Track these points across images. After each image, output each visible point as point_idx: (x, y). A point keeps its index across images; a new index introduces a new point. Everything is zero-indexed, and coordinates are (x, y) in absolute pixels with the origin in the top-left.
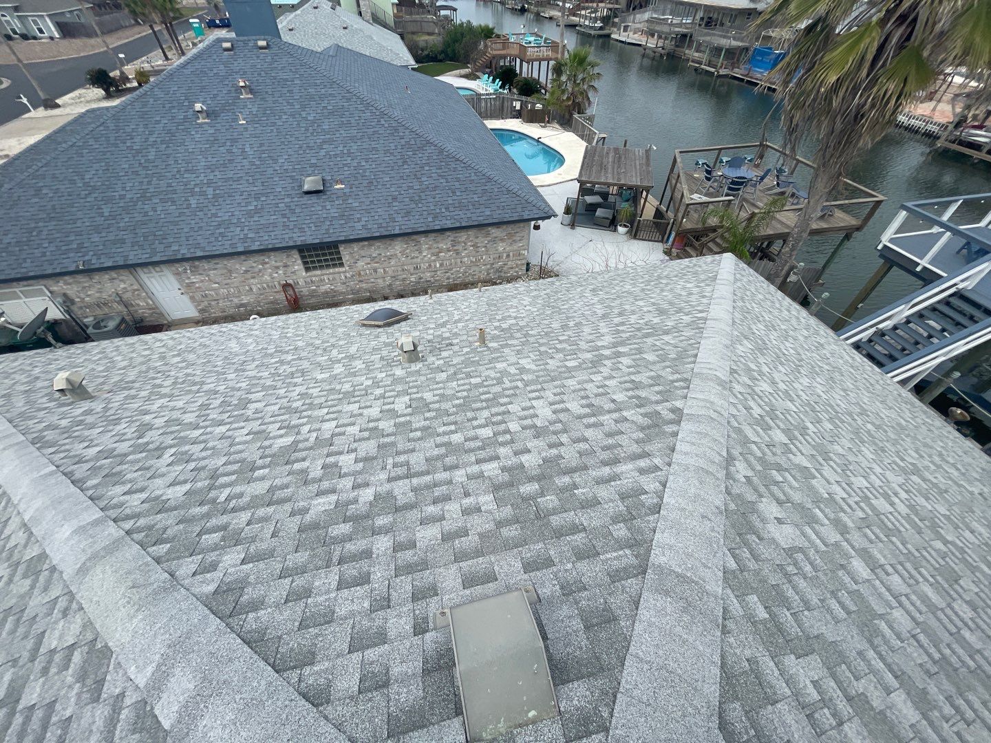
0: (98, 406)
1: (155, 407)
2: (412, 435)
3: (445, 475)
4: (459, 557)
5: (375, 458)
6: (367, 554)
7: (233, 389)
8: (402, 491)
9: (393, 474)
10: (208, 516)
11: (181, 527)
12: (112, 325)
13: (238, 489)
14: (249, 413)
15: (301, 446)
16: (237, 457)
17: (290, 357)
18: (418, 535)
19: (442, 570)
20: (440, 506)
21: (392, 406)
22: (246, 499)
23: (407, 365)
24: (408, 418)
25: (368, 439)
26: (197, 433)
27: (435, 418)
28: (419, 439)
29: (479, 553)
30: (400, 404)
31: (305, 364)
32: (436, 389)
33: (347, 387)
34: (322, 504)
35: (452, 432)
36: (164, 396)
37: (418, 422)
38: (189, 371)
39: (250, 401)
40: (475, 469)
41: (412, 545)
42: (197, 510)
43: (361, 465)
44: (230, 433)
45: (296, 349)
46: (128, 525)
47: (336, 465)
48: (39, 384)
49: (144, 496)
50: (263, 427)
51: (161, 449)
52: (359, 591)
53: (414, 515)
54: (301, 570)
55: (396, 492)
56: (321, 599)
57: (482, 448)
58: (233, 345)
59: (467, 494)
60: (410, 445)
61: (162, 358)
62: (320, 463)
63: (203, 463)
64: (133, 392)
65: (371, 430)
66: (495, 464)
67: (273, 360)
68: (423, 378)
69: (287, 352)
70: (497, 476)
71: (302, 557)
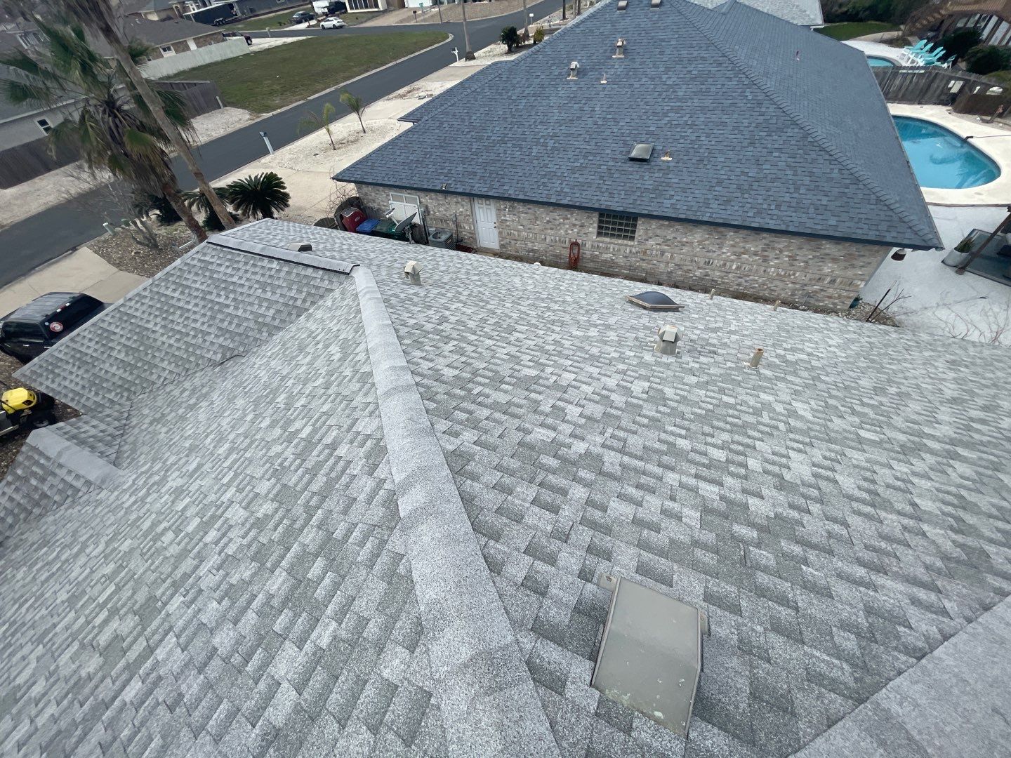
0: (422, 293)
1: (453, 307)
2: (638, 419)
3: (659, 471)
4: (643, 545)
5: (598, 422)
6: (564, 492)
7: (507, 315)
8: (611, 460)
9: (608, 443)
10: (463, 398)
11: (446, 397)
12: (444, 237)
13: (487, 391)
14: (512, 339)
15: (541, 381)
16: (494, 367)
17: (556, 307)
18: (611, 503)
19: (622, 545)
20: (641, 493)
21: (629, 385)
22: (490, 401)
23: (659, 354)
24: (641, 402)
25: (597, 403)
26: (473, 337)
27: (669, 415)
28: (644, 426)
29: (662, 553)
30: (638, 387)
31: (567, 318)
32: (681, 389)
33: (595, 351)
34: (541, 435)
35: (680, 436)
36: (461, 301)
37: (649, 410)
38: (481, 289)
39: (515, 330)
40: (692, 482)
41: (604, 509)
42: (457, 391)
43: (583, 421)
44: (495, 348)
45: (564, 302)
46: (418, 379)
47: (563, 410)
48: (396, 265)
49: (431, 365)
50: (518, 354)
51: (448, 339)
52: (548, 515)
53: (614, 486)
54: (512, 473)
55: (606, 458)
56: (517, 502)
57: (708, 467)
58: (517, 280)
59: (673, 498)
60: (634, 427)
61: (468, 273)
62: (552, 402)
63: (472, 361)
64: (443, 291)
65: (603, 396)
66: (716, 489)
67: (543, 305)
68: (670, 373)
69: (556, 302)
70: (713, 500)
71: (514, 464)
